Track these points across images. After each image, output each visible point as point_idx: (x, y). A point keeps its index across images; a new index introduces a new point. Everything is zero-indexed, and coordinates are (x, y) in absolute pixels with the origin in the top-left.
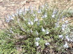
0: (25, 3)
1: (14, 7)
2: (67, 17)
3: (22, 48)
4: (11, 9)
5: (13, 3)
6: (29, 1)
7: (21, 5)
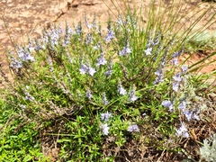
0: (65, 10)
1: (30, 20)
2: (189, 53)
3: (59, 145)
4: (20, 26)
5: (26, 8)
6: (76, 3)
7: (52, 14)
